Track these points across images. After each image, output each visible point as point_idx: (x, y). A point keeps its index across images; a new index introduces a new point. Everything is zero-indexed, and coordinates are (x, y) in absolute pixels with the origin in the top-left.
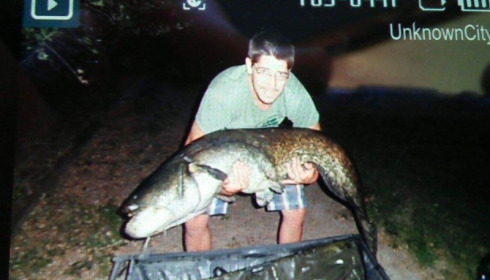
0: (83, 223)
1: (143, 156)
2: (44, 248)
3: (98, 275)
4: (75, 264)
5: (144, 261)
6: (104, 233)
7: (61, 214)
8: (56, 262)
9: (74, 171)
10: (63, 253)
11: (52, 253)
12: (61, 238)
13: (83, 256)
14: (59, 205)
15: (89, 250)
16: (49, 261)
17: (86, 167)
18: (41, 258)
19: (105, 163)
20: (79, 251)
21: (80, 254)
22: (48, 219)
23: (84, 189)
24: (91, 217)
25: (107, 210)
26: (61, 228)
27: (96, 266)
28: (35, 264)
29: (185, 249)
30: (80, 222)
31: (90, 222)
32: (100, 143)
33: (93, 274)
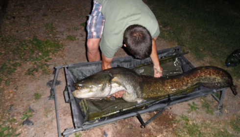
0: (25, 49)
1: (41, 12)
2: (9, 63)
3: (43, 74)
4: (29, 70)
5: (72, 67)
6: (38, 54)
7: (10, 45)
8: (19, 69)
9: (7, 22)
10: (20, 65)
11: (15, 65)
12: (17, 58)
13: (31, 65)
14: (8, 41)
15: (33, 63)
16: (15, 69)
17: (13, 19)
18: (11, 68)
19: (23, 17)
20: (28, 63)
21: (29, 65)
22: (5, 48)
23: (17, 31)
24: (27, 46)
25: (35, 42)
26: (14, 53)
27: (40, 70)
28: (8, 71)
29: (88, 61)
30: (23, 49)
31: (28, 48)
32: (15, 6)
33: (40, 74)
